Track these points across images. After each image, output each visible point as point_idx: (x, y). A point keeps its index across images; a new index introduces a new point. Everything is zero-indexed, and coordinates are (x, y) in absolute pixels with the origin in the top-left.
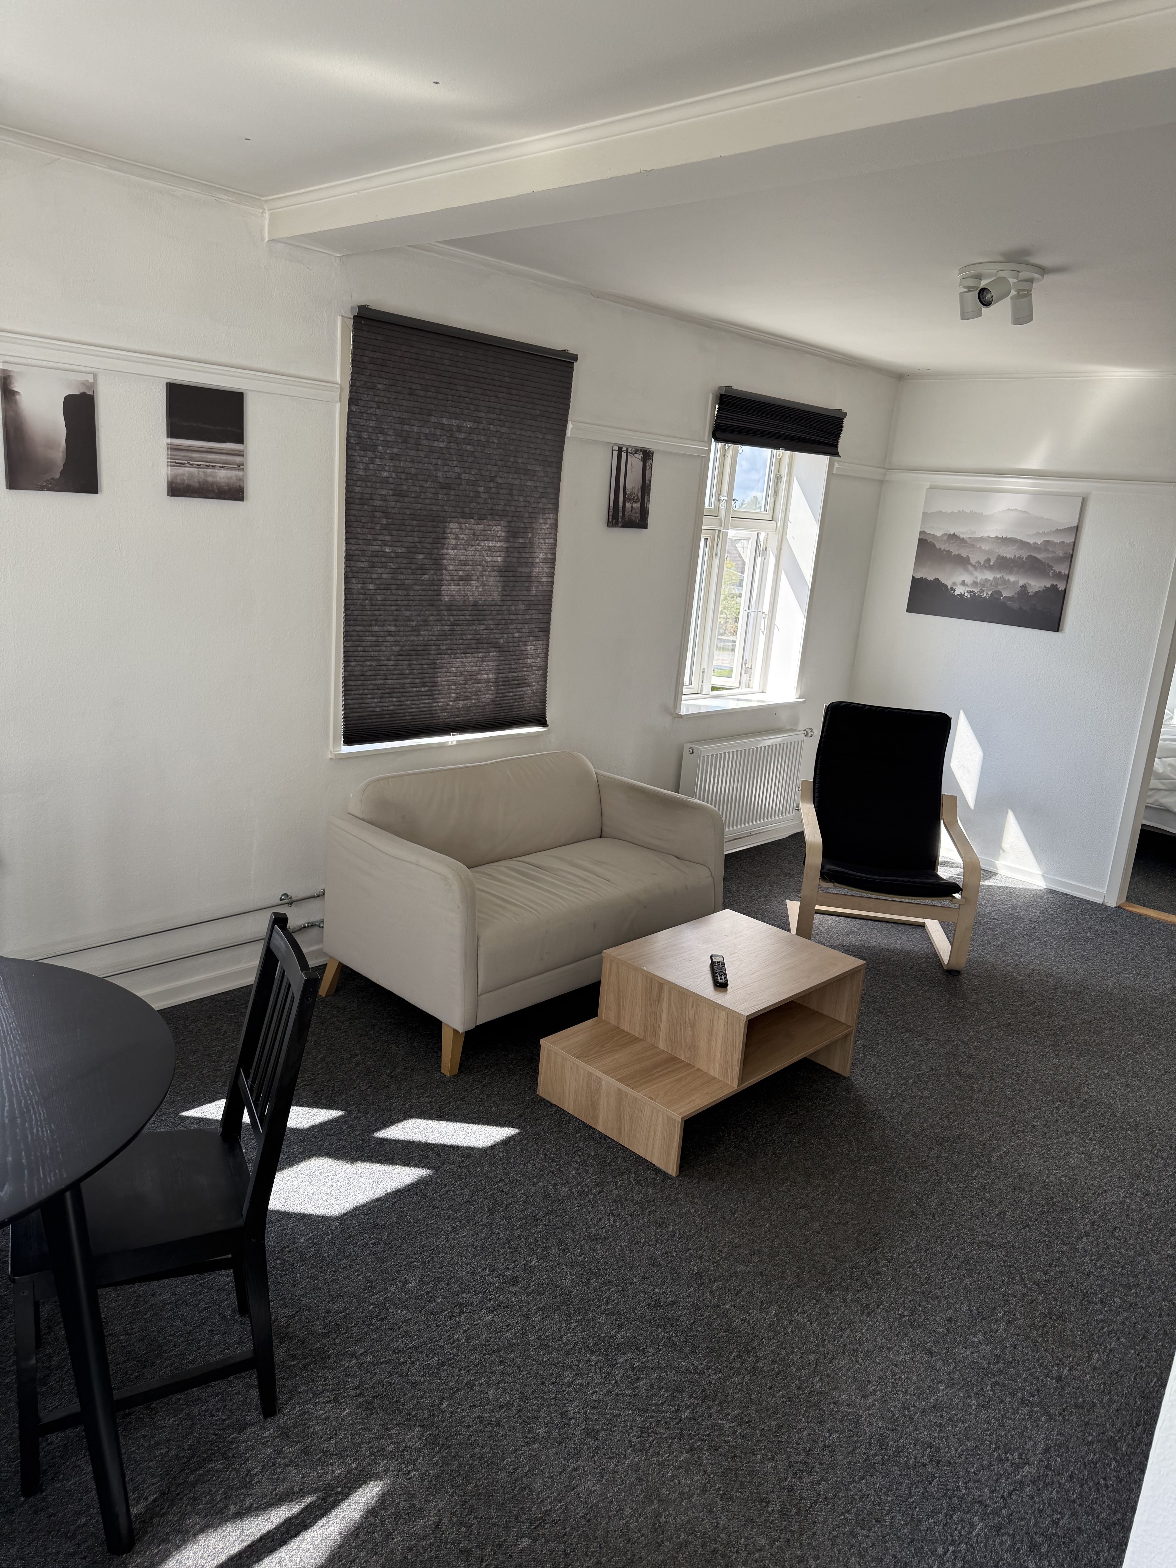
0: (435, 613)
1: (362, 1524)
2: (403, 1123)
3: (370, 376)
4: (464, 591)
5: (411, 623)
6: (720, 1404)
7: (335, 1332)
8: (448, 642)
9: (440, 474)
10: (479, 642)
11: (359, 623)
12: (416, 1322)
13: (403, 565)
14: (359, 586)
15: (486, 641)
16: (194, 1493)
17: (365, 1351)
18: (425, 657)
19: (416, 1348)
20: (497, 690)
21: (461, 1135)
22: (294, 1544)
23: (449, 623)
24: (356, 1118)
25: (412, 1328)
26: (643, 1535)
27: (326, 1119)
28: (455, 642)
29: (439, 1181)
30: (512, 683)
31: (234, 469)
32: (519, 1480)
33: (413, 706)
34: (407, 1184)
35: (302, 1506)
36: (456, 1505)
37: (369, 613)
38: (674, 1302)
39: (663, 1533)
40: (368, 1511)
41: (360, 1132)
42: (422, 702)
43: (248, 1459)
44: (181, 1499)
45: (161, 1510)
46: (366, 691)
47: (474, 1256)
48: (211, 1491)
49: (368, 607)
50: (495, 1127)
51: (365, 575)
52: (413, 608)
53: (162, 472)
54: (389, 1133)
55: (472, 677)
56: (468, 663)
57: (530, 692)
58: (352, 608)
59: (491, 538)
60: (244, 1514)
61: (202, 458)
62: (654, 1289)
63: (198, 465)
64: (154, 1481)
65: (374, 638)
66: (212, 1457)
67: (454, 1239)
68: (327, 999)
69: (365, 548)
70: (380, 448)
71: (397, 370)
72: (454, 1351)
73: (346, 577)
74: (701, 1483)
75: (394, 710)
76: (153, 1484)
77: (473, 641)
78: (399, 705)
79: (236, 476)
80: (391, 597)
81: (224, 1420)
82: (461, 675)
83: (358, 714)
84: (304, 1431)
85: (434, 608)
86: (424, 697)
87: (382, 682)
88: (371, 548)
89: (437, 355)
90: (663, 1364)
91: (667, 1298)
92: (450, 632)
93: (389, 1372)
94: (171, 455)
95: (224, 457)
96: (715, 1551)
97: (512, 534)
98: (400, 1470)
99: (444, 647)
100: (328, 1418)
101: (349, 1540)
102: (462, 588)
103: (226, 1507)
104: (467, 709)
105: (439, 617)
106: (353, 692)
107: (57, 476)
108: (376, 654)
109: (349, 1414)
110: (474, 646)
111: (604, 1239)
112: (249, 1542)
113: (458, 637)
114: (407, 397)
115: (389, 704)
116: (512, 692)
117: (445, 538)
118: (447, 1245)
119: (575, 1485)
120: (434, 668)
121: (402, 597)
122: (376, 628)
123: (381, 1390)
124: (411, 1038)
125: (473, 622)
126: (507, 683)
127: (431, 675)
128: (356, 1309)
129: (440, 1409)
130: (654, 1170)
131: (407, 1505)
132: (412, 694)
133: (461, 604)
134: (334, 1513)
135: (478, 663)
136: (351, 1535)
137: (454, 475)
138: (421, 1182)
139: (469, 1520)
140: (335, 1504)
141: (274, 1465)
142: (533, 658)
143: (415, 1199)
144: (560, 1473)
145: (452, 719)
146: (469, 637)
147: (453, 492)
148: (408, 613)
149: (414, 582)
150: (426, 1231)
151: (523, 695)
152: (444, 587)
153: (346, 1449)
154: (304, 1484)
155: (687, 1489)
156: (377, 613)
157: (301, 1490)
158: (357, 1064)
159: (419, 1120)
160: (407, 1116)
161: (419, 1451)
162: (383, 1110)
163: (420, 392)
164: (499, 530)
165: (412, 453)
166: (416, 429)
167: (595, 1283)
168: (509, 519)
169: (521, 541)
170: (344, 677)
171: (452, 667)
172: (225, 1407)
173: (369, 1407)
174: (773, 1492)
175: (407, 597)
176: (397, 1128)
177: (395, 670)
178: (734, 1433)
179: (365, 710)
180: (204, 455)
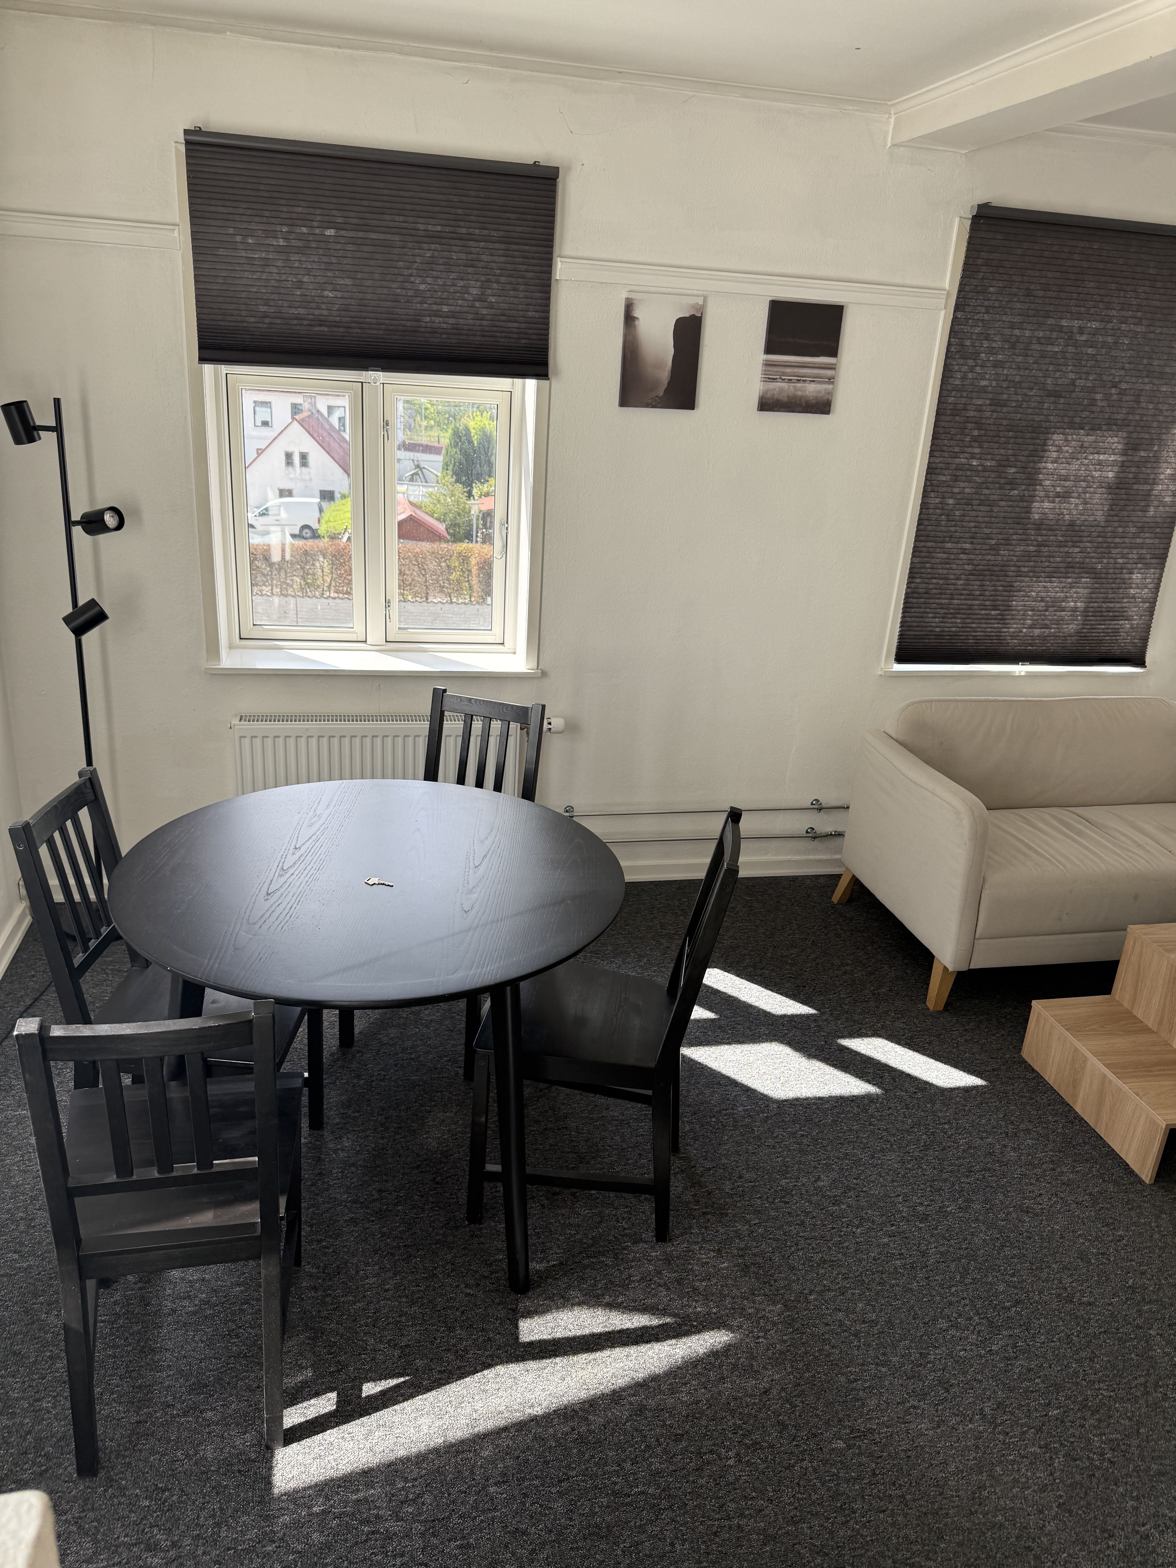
0: (1021, 531)
1: (703, 1359)
2: (869, 1039)
3: (982, 279)
4: (1060, 509)
5: (991, 541)
6: (1100, 1420)
7: (740, 1196)
8: (1032, 563)
9: (1049, 381)
10: (1070, 566)
11: (931, 538)
12: (814, 1217)
13: (990, 479)
14: (937, 500)
15: (1078, 565)
16: (584, 1274)
17: (759, 1223)
18: (1001, 578)
19: (806, 1239)
20: (1085, 620)
21: (923, 1068)
22: (643, 1348)
23: (1035, 543)
24: (826, 1020)
25: (808, 1221)
26: (958, 1496)
27: (799, 1013)
28: (1040, 564)
29: (885, 1102)
30: (1105, 614)
31: (825, 383)
32: (856, 1390)
33: (979, 630)
34: (853, 1094)
35: (661, 1322)
36: (789, 1383)
37: (944, 529)
38: (1090, 1304)
39: (980, 1504)
40: (712, 1352)
41: (825, 1034)
42: (990, 625)
43: (632, 1267)
44: (573, 1274)
45: (556, 1274)
46: (928, 610)
47: (893, 1181)
48: (596, 1277)
49: (943, 523)
50: (961, 1072)
51: (945, 489)
52: (995, 525)
53: (755, 387)
54: (853, 1044)
55: (1055, 604)
56: (1053, 588)
57: (1128, 626)
58: (926, 523)
59: (1102, 451)
60: (614, 1307)
61: (794, 372)
62: (1073, 1282)
63: (789, 380)
64: (558, 1251)
65: (945, 555)
66: (606, 1253)
67: (879, 1158)
68: (838, 906)
69: (950, 460)
70: (983, 355)
71: (1014, 270)
72: (840, 1255)
73: (924, 491)
74: (1042, 1482)
75: (955, 632)
76: (557, 1254)
77: (1061, 565)
78: (962, 627)
79: (825, 390)
80: (970, 512)
81: (625, 1229)
82: (1042, 601)
83: (915, 633)
84: (684, 1264)
85: (1020, 526)
86: (992, 621)
87: (947, 601)
88: (957, 461)
89: (1066, 249)
90: (1050, 1355)
91: (1084, 1297)
92: (1035, 553)
93: (773, 1249)
94: (765, 371)
95: (816, 371)
96: (1030, 1549)
97: (1132, 447)
98: (752, 1332)
99: (1026, 569)
100: (708, 1263)
101: (688, 1366)
102: (1057, 506)
103: (603, 1295)
104: (1044, 638)
105: (1024, 536)
106: (913, 610)
107: (661, 394)
108: (945, 571)
109: (727, 1268)
110: (1063, 570)
111: (1036, 1215)
112: (610, 1329)
113: (1044, 559)
114: (1022, 299)
115: (951, 625)
116: (1104, 625)
117: (1044, 451)
118: (870, 1162)
119: (909, 1421)
120: (1010, 591)
121: (984, 513)
122: (949, 545)
123: (760, 1260)
124: (906, 964)
125: (1066, 543)
126: (1099, 614)
127: (1006, 598)
128: (765, 1185)
129: (806, 1298)
130: (1125, 1170)
131: (747, 1363)
132: (979, 616)
133: (1052, 523)
134: (684, 1340)
135: (1065, 590)
136: (691, 1363)
137: (1067, 381)
138: (868, 1098)
139: (796, 1400)
140: (687, 1334)
141: (651, 1280)
142: (1138, 588)
143: (856, 1110)
144: (898, 1403)
145: (1024, 648)
146: (1058, 559)
147: (1062, 400)
148: (988, 531)
149: (1000, 497)
150: (855, 1142)
151: (1119, 629)
152: (1035, 504)
153: (713, 1294)
154: (668, 1305)
155: (1024, 1480)
156: (952, 529)
157: (665, 1309)
158: (845, 973)
159: (886, 1042)
160: (876, 1034)
161: (774, 1324)
162: (854, 1021)
163: (1039, 292)
164: (1115, 441)
165: (1020, 359)
166: (1028, 333)
167: (1007, 1251)
168: (1130, 429)
169: (1143, 454)
170: (906, 593)
171: (1032, 591)
172: (629, 1219)
173: (745, 1269)
174: (1123, 1529)
175: (989, 514)
176: (862, 1042)
177: (964, 589)
178: (1102, 1454)
179: (924, 629)
180: (796, 370)
